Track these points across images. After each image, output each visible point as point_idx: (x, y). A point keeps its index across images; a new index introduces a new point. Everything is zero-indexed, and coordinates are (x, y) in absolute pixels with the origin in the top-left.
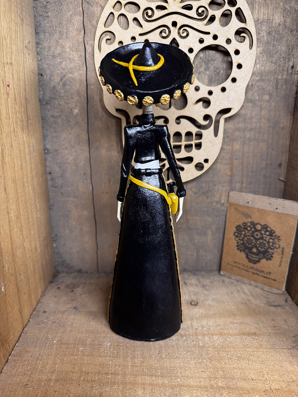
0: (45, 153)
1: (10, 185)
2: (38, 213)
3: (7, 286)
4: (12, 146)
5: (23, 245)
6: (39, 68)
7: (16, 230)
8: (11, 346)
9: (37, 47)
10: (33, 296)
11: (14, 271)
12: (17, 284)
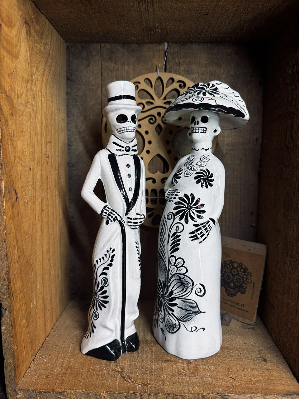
0: (70, 202)
1: (45, 226)
2: (62, 248)
3: (37, 301)
4: (48, 198)
5: (50, 272)
6: (68, 141)
7: (46, 259)
8: (37, 349)
9: (68, 126)
10: (54, 314)
11: (42, 290)
12: (44, 301)
